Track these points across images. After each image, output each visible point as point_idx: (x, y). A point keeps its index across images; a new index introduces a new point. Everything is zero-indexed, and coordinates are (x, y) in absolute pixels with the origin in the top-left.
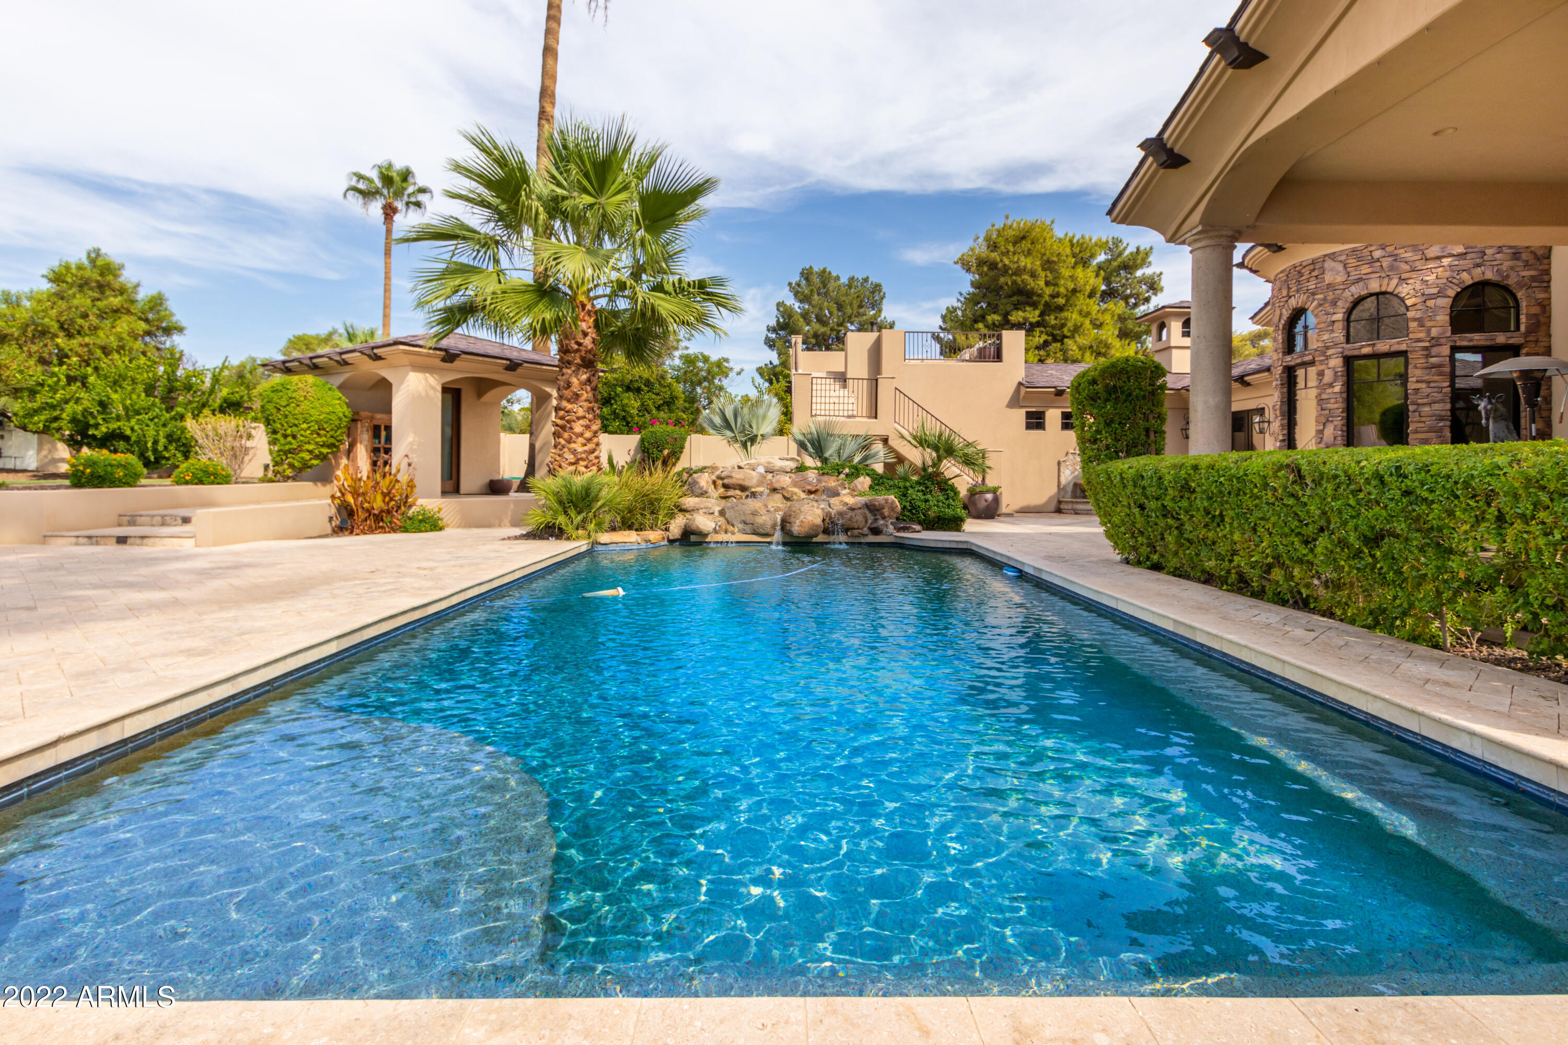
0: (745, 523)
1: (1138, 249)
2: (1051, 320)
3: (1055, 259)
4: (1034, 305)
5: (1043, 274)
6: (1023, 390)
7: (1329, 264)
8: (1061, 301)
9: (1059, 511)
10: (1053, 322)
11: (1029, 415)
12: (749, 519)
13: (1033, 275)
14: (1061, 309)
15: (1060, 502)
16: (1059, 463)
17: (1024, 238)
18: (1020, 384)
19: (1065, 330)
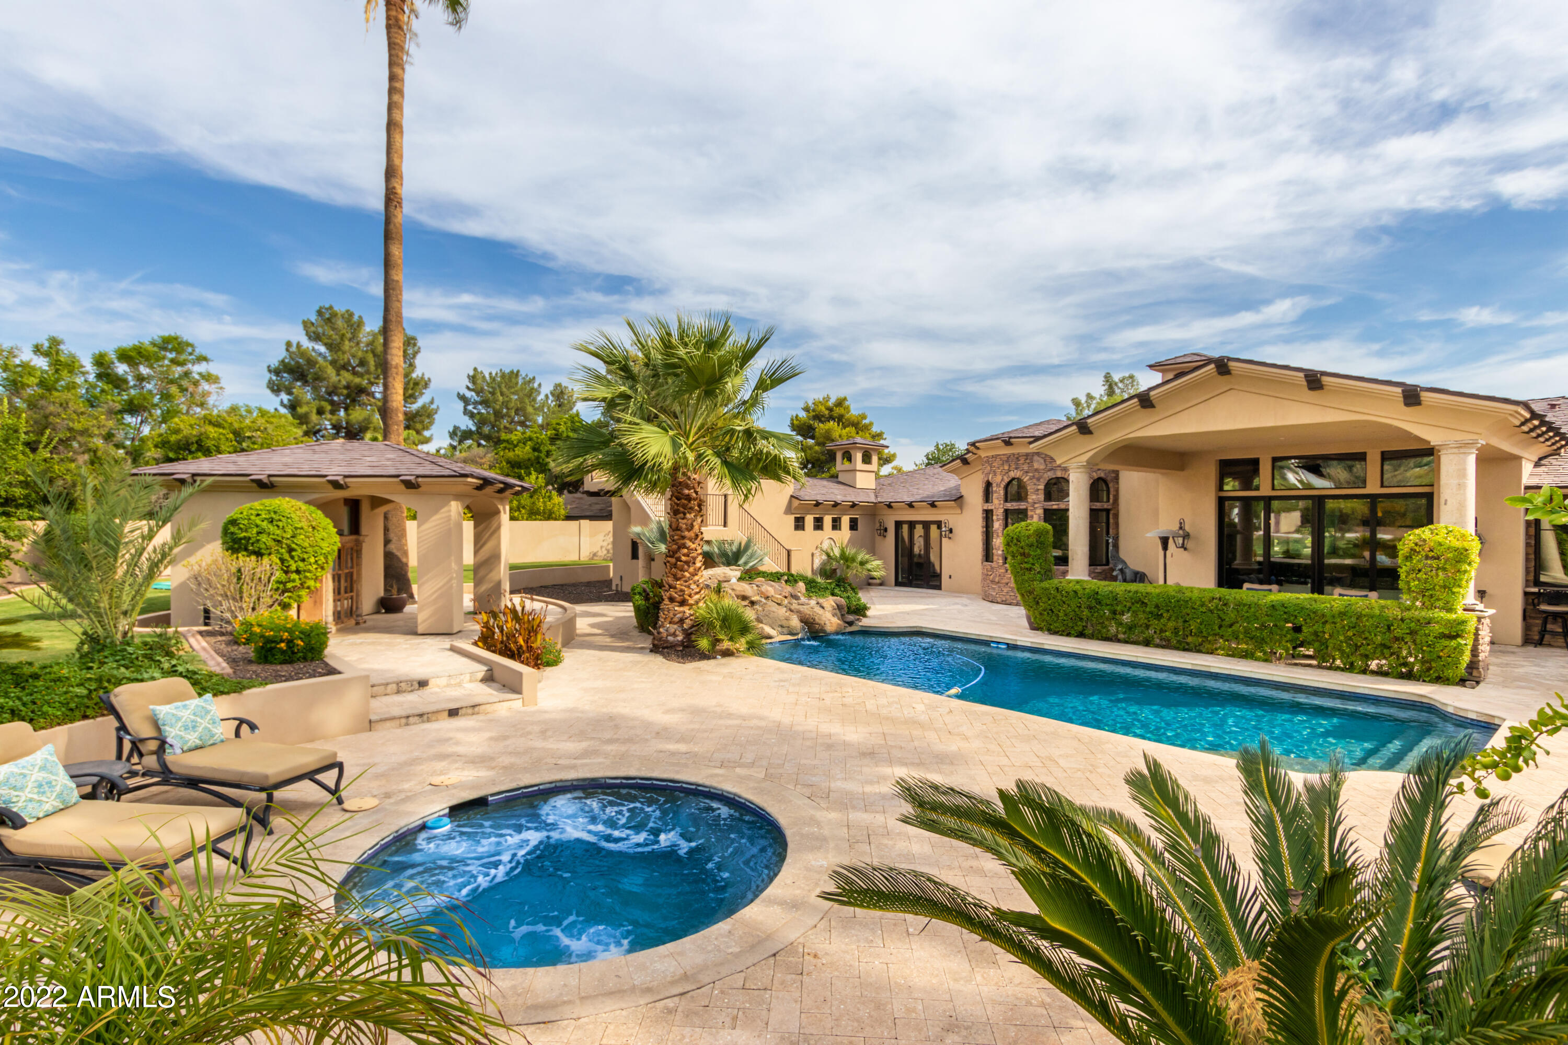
0: (782, 626)
7: (1036, 458)
11: (796, 519)
12: (785, 623)
16: (812, 555)
18: (793, 496)
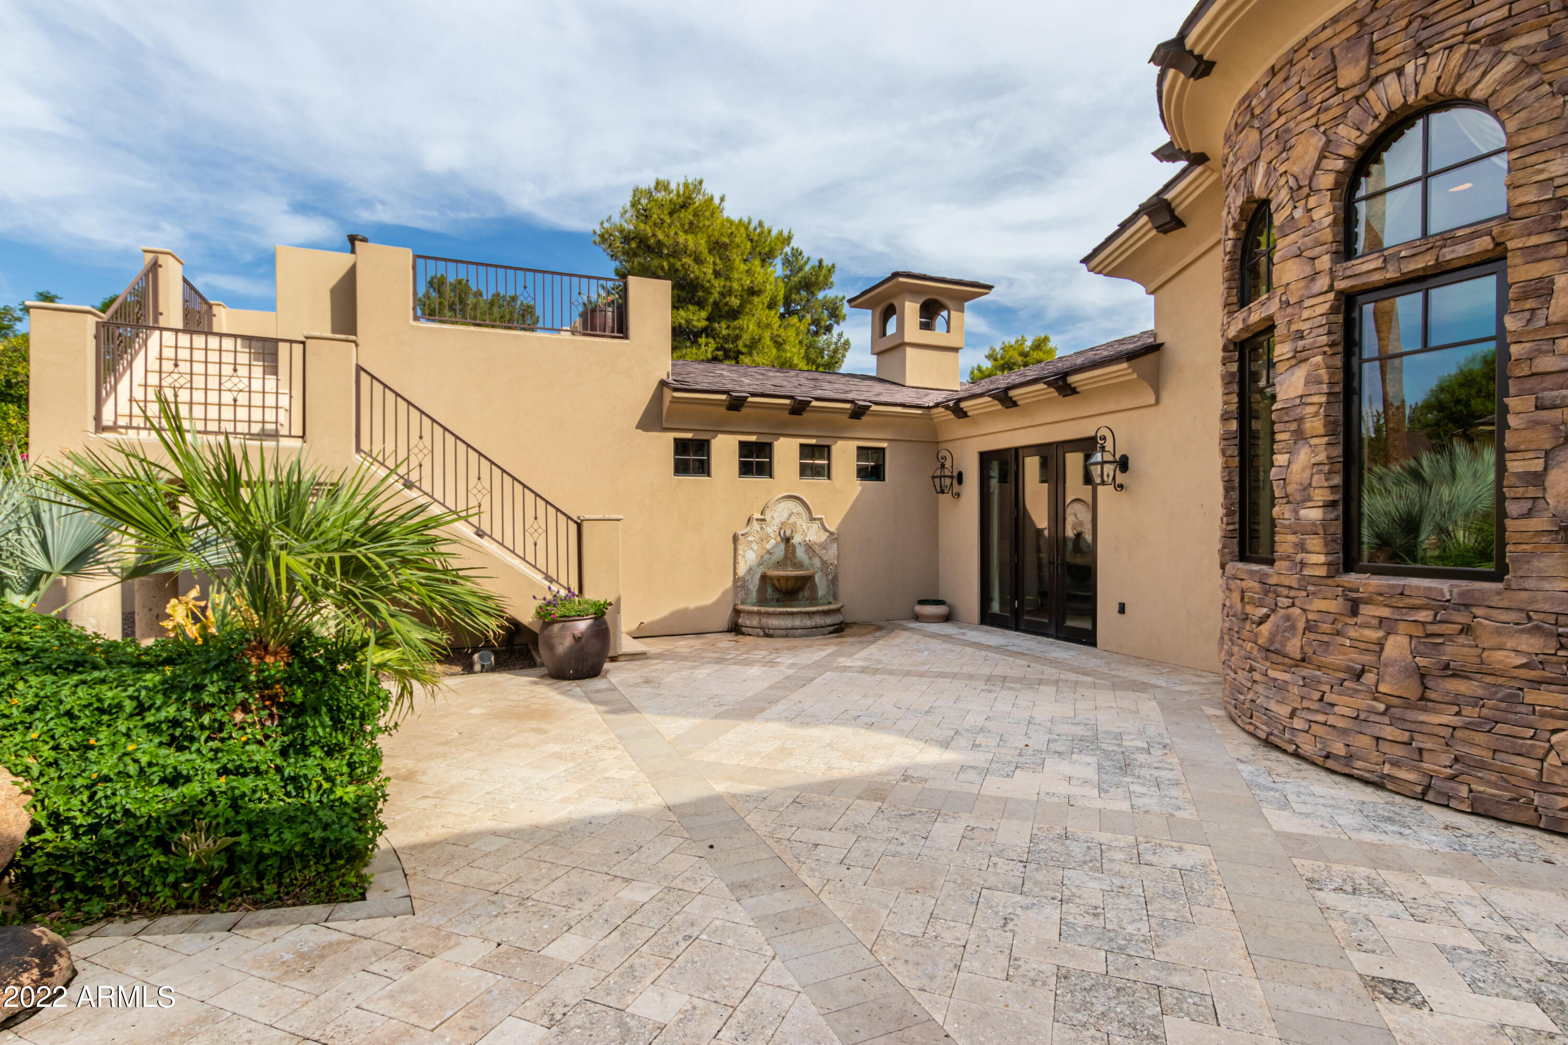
1: (820, 262)
2: (722, 328)
3: (726, 240)
4: (701, 304)
5: (710, 259)
6: (668, 395)
8: (735, 302)
9: (735, 629)
10: (724, 332)
11: (681, 446)
13: (698, 260)
14: (734, 314)
15: (737, 612)
16: (735, 539)
17: (684, 206)
18: (663, 384)
19: (740, 343)
